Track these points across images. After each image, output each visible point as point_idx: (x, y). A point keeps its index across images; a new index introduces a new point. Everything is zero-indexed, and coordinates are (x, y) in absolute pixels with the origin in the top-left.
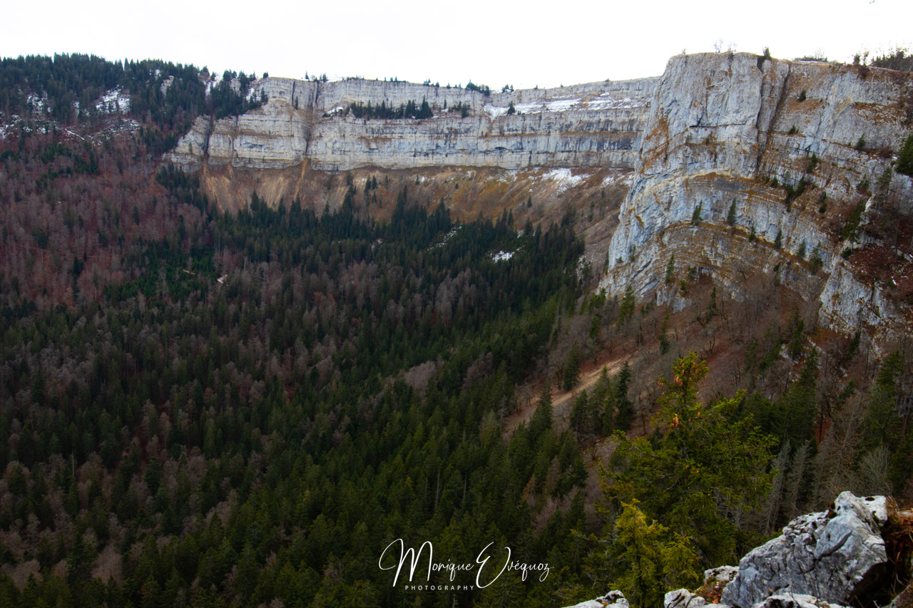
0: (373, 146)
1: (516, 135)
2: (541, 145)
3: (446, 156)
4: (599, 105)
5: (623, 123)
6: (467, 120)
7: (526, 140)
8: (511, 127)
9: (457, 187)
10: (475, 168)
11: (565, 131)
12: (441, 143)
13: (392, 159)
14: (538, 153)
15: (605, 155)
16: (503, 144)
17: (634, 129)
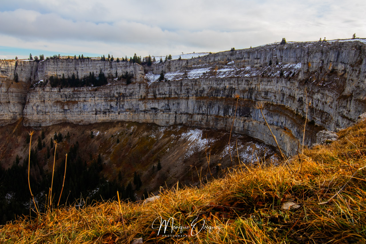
0: (66, 107)
1: (164, 98)
2: (183, 107)
3: (119, 113)
4: (225, 73)
5: (244, 91)
6: (130, 86)
7: (171, 102)
8: (161, 92)
10: (137, 123)
11: (200, 96)
12: (113, 104)
13: (79, 117)
14: (181, 114)
16: (156, 105)
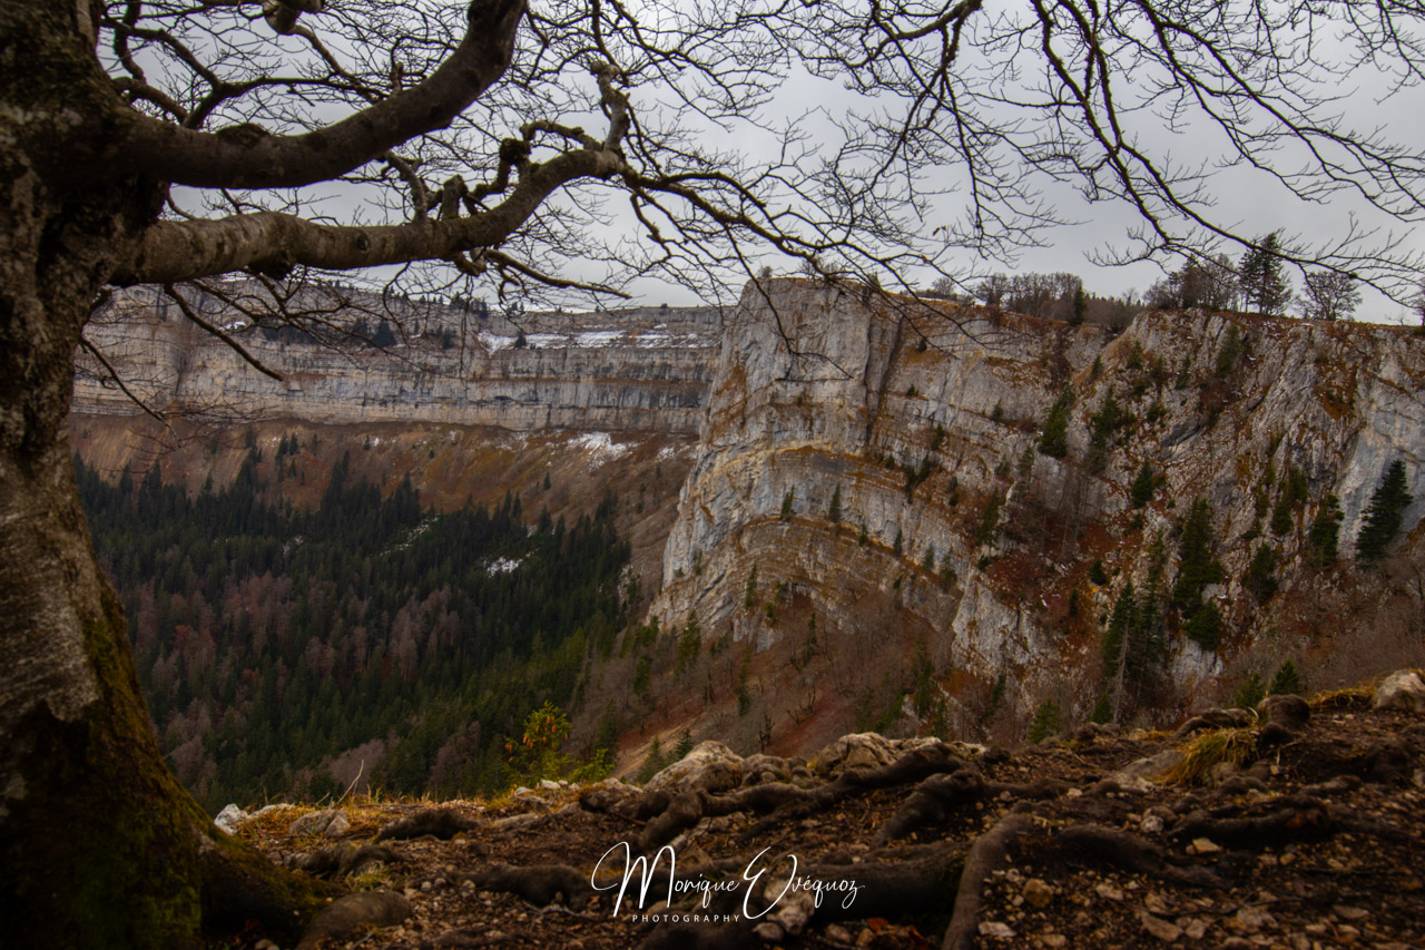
0: (295, 386)
1: (527, 380)
2: (567, 394)
3: (416, 406)
4: (652, 341)
5: (687, 369)
6: (452, 353)
7: (542, 387)
8: (520, 367)
9: (432, 455)
10: (461, 426)
11: (602, 377)
12: (408, 385)
13: (325, 408)
14: (561, 408)
15: (662, 414)
16: (508, 392)
17: (703, 378)
